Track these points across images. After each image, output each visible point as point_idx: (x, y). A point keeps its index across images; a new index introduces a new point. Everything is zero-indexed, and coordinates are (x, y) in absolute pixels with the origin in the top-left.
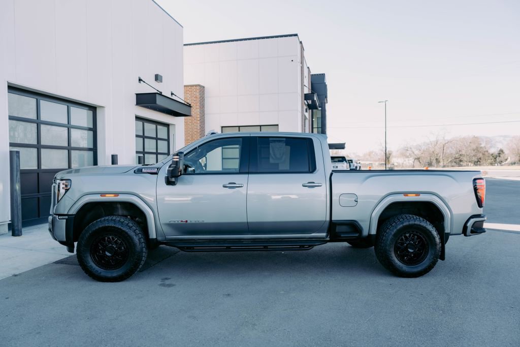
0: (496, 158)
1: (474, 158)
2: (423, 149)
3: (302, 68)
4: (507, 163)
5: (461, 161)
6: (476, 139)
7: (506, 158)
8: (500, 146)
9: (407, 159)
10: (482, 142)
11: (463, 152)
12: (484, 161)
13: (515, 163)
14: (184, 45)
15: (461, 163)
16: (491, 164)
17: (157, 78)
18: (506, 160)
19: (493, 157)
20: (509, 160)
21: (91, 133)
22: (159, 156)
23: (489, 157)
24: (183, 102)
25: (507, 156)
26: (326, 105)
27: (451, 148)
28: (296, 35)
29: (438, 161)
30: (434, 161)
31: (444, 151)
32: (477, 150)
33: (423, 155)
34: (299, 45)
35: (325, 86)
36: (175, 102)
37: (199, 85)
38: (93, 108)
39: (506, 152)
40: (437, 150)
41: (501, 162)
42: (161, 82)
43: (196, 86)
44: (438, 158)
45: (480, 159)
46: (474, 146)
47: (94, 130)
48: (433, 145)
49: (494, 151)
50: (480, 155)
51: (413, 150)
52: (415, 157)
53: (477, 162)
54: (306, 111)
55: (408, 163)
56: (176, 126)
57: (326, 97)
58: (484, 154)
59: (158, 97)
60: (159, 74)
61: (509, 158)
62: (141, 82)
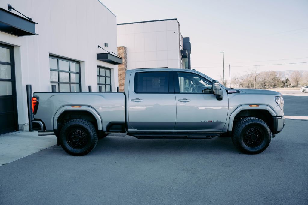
0: (284, 84)
1: (272, 84)
2: (244, 78)
3: (179, 36)
4: (291, 86)
5: (265, 85)
6: (273, 73)
7: (290, 83)
8: (287, 77)
9: (235, 85)
10: (277, 75)
11: (266, 81)
12: (278, 85)
13: (295, 86)
14: (117, 25)
15: (266, 87)
16: (282, 87)
17: (106, 45)
18: (290, 84)
19: (283, 83)
20: (292, 84)
21: (78, 75)
22: (106, 86)
23: (281, 83)
24: (117, 56)
25: (290, 82)
26: (191, 54)
27: (260, 78)
28: (176, 19)
29: (252, 86)
30: (251, 86)
31: (256, 80)
32: (274, 79)
33: (244, 82)
34: (178, 24)
35: (190, 44)
36: (113, 56)
37: (124, 47)
38: (78, 62)
39: (290, 80)
40: (252, 80)
41: (287, 86)
42: (108, 47)
43: (122, 47)
44: (252, 84)
45: (276, 84)
46: (272, 77)
47: (79, 73)
48: (250, 76)
49: (283, 79)
50: (276, 82)
51: (239, 79)
52: (240, 83)
53: (274, 86)
54: (181, 59)
55: (236, 87)
56: (114, 70)
57: (190, 51)
58: (278, 81)
59: (108, 55)
60: (107, 43)
61: (292, 83)
62: (99, 47)
